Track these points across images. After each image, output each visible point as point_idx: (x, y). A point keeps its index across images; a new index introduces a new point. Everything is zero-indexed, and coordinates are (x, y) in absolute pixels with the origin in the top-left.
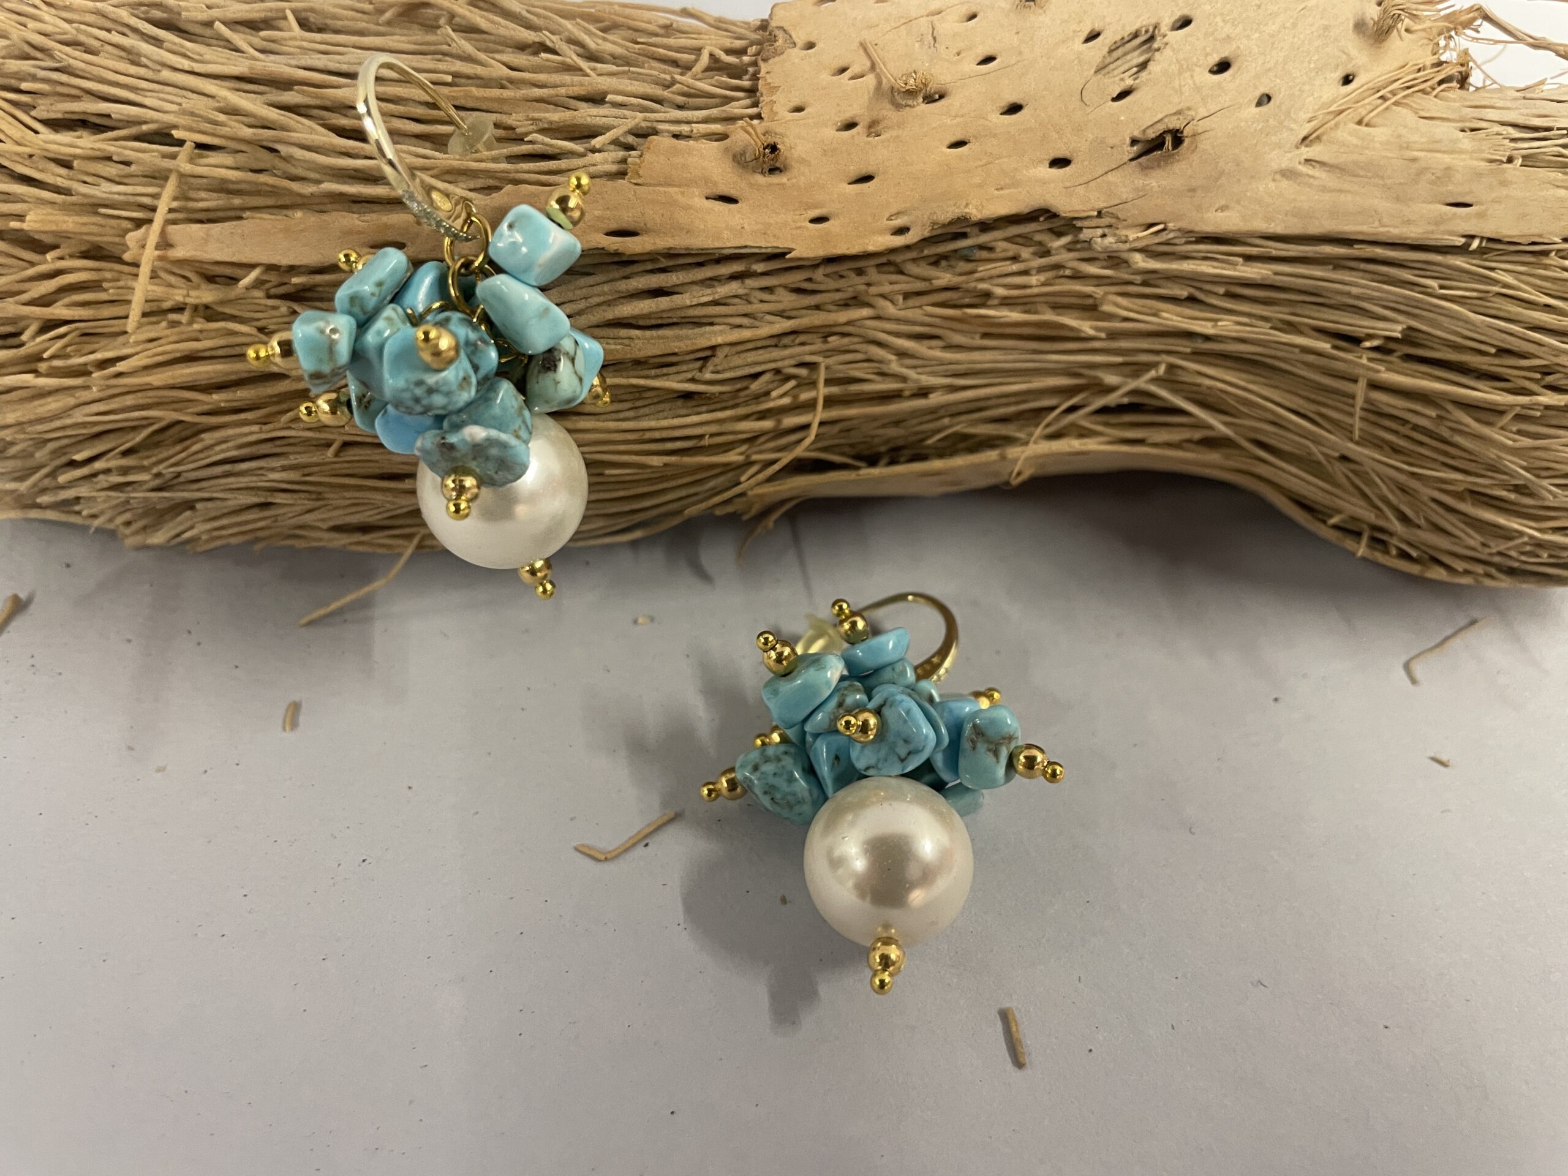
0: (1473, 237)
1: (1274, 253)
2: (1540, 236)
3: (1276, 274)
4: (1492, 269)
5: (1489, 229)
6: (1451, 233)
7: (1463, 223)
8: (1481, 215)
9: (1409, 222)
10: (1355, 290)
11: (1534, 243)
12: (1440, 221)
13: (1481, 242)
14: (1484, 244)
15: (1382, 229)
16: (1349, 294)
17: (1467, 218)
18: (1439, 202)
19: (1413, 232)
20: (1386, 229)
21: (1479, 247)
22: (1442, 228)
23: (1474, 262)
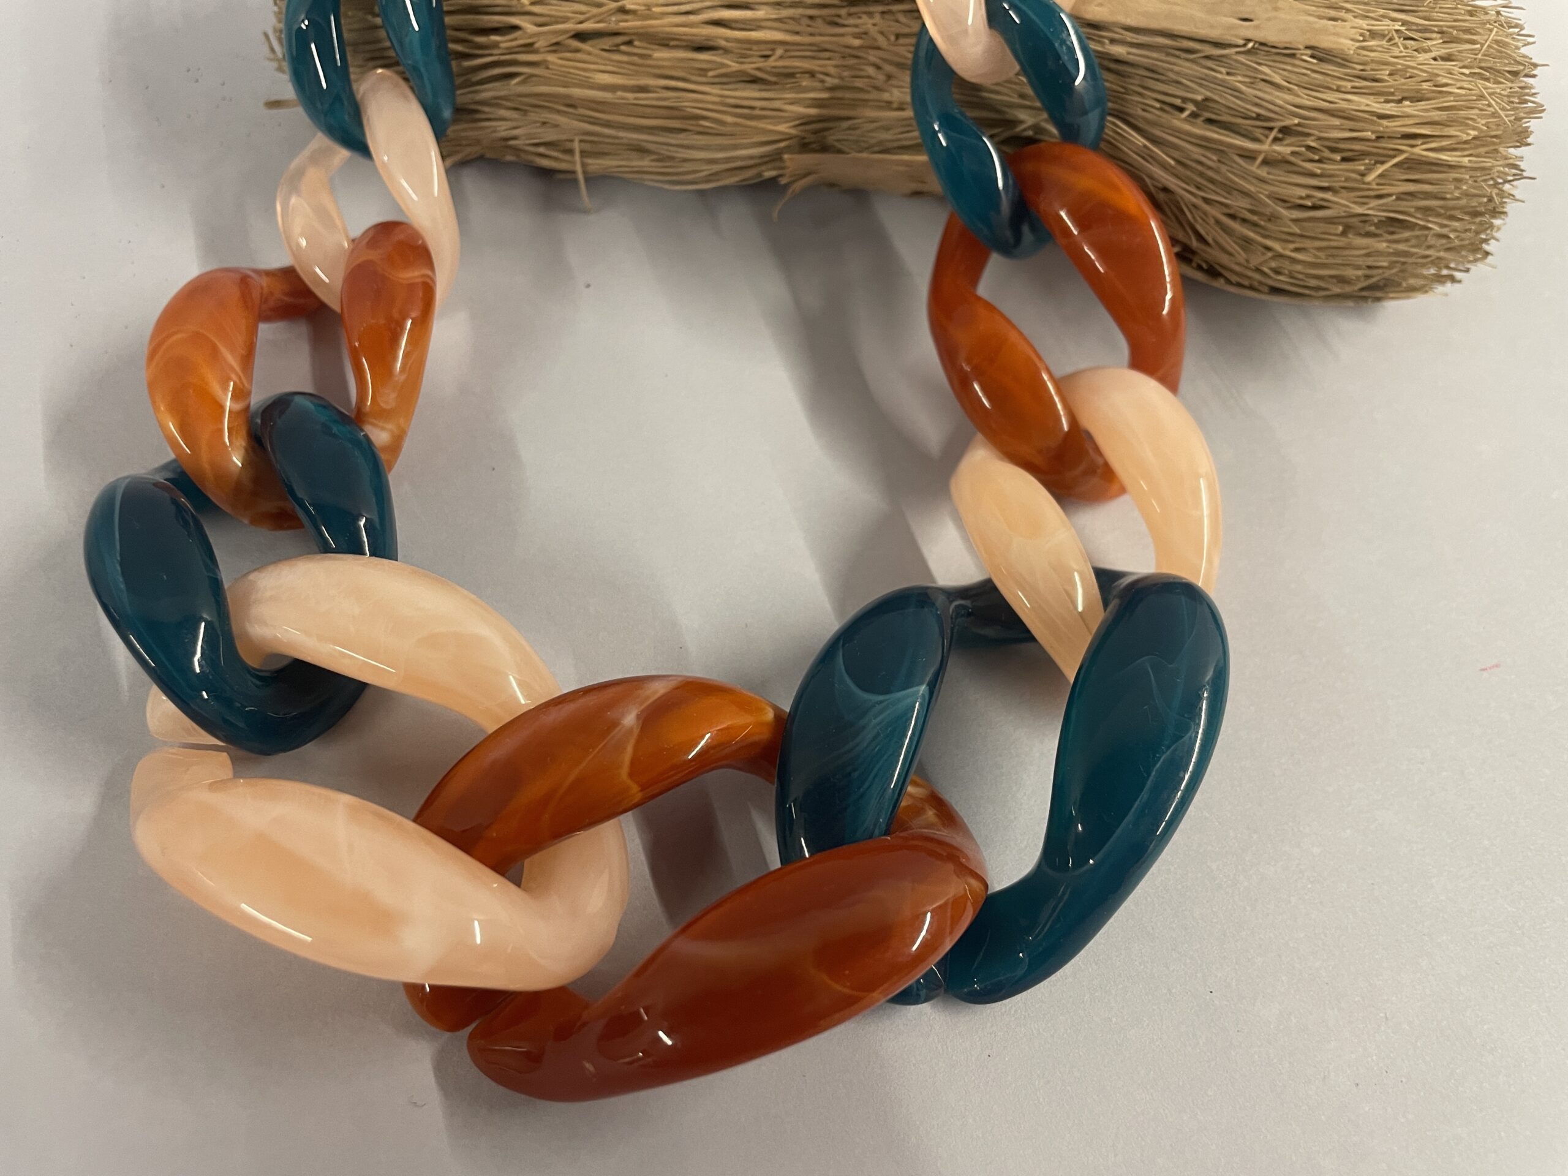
0: (1249, 40)
1: (1129, 40)
2: (1290, 43)
3: (1129, 53)
4: (1260, 64)
5: (1260, 35)
6: (1237, 36)
7: (1247, 30)
8: (1257, 27)
9: (1212, 27)
10: (1176, 68)
11: (1286, 48)
12: (1231, 27)
13: (1254, 45)
14: (1256, 46)
15: (1195, 30)
16: (1172, 71)
17: (1247, 28)
18: (1233, 17)
19: (1214, 34)
20: (1197, 31)
21: (1253, 47)
22: (1232, 32)
23: (1250, 58)
